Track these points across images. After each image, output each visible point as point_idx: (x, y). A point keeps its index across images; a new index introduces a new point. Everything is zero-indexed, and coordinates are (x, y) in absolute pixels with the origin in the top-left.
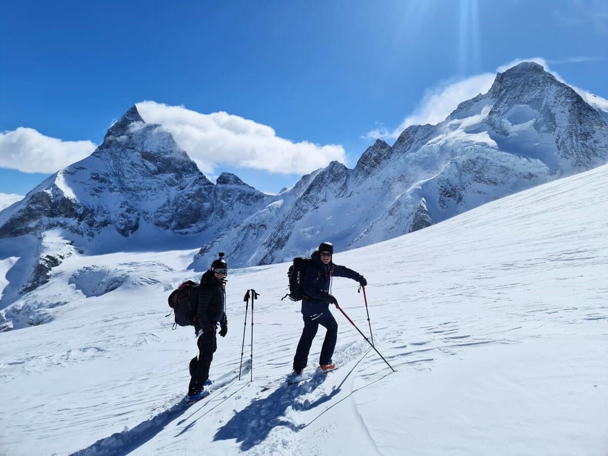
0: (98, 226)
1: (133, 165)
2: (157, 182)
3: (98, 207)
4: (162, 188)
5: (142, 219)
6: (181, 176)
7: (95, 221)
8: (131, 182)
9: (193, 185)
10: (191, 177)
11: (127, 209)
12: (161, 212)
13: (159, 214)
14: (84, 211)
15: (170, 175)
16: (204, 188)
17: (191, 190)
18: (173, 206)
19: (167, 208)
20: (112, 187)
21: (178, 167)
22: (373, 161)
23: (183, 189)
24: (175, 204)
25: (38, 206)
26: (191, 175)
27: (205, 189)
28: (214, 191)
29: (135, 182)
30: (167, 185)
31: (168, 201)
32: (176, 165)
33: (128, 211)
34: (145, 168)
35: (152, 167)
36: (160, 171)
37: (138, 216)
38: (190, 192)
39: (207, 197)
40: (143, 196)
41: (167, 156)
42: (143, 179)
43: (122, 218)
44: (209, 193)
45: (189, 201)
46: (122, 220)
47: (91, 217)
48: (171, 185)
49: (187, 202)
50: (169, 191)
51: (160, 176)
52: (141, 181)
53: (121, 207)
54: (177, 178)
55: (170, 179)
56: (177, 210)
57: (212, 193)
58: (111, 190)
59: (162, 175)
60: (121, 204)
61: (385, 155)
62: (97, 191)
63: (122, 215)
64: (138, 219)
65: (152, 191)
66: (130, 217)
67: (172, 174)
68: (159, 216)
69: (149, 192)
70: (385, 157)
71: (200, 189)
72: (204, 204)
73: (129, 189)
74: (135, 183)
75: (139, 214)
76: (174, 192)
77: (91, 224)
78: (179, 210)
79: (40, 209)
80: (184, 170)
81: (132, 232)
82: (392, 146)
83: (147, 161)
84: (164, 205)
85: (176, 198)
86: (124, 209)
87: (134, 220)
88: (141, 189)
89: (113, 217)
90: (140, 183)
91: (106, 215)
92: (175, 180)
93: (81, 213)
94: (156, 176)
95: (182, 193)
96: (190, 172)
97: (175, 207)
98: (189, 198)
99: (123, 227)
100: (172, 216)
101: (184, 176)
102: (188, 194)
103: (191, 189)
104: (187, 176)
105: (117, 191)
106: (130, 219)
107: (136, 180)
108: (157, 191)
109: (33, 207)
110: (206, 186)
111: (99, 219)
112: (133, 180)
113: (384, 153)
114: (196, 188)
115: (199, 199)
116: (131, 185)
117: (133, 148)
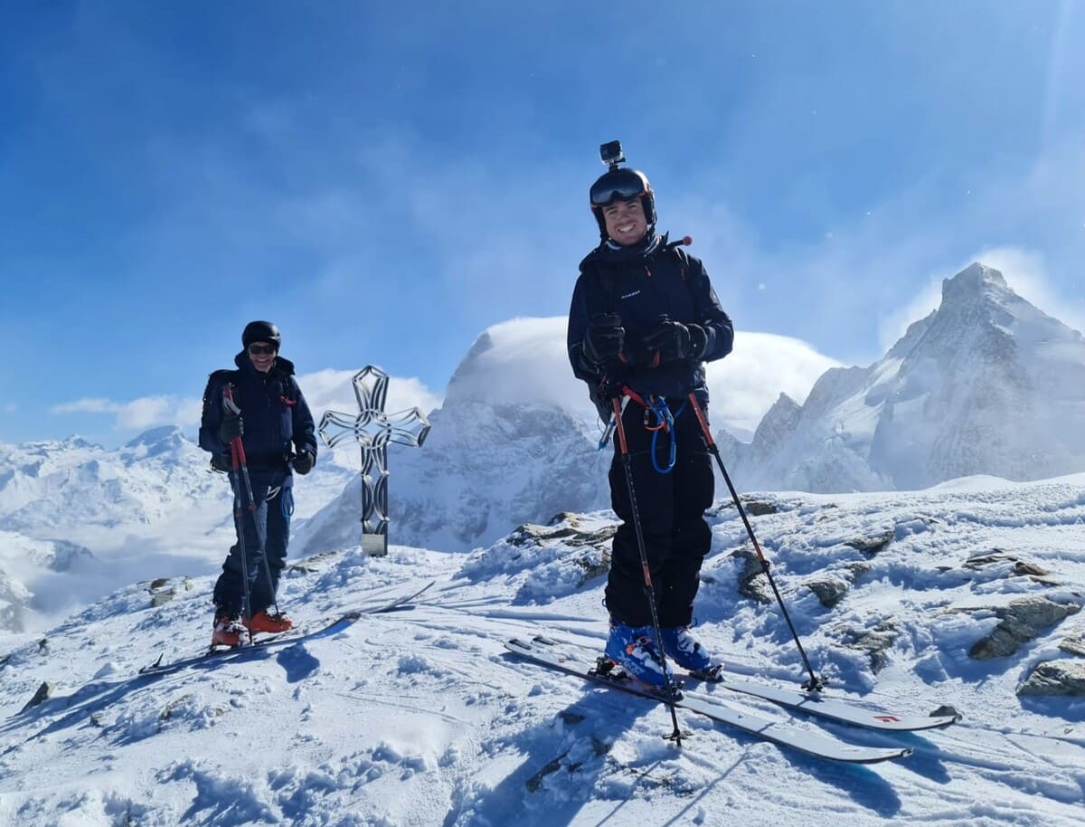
0: (426, 531)
1: (482, 428)
2: (516, 452)
3: (429, 501)
4: (523, 461)
5: (492, 513)
6: (551, 441)
7: (422, 522)
8: (479, 455)
9: (566, 454)
10: (563, 440)
11: (470, 501)
12: (520, 501)
13: (517, 504)
14: (407, 511)
15: (536, 439)
16: (582, 459)
17: (562, 463)
18: (538, 490)
19: (528, 494)
20: (450, 467)
21: (546, 424)
22: (773, 432)
23: (552, 461)
24: (541, 487)
25: (351, 507)
26: (564, 437)
27: (585, 460)
28: (600, 461)
29: (484, 454)
30: (530, 456)
31: (531, 483)
32: (544, 422)
33: (472, 503)
34: (499, 430)
35: (509, 428)
36: (521, 433)
37: (486, 510)
38: (561, 467)
39: (587, 474)
40: (496, 476)
41: (529, 410)
42: (496, 449)
43: (461, 515)
44: (591, 466)
45: (560, 481)
46: (461, 518)
47: (416, 518)
48: (536, 455)
49: (557, 484)
50: (534, 466)
51: (520, 441)
52: (493, 452)
53: (461, 498)
54: (545, 444)
55: (536, 446)
56: (543, 496)
57: (596, 466)
58: (449, 472)
59: (524, 440)
60: (462, 493)
61: (790, 423)
62: (428, 474)
63: (462, 510)
64: (486, 514)
65: (509, 468)
66: (474, 513)
67: (539, 437)
68: (518, 508)
69: (505, 468)
70: (790, 426)
71: (575, 462)
72: (583, 485)
73: (477, 467)
74: (485, 457)
75: (488, 507)
76: (538, 468)
77: (416, 529)
78: (546, 497)
79: (352, 511)
80: (554, 429)
81: (477, 536)
82: (801, 405)
83: (502, 419)
84: (525, 491)
85: (542, 476)
86: (465, 500)
87: (479, 516)
88: (494, 465)
89: (449, 515)
90: (492, 456)
91: (439, 512)
92: (541, 446)
93: (403, 512)
94: (516, 442)
95: (551, 468)
96: (563, 432)
97: (541, 492)
98: (559, 478)
99: (462, 530)
100: (536, 507)
101: (554, 439)
102: (558, 471)
103: (562, 461)
104: (558, 438)
105: (457, 473)
106: (473, 516)
107: (487, 452)
108: (517, 466)
109: (345, 509)
110: (586, 455)
111: (429, 519)
112: (482, 452)
113: (789, 420)
114: (569, 460)
115: (574, 478)
116: (479, 461)
117: (483, 402)
